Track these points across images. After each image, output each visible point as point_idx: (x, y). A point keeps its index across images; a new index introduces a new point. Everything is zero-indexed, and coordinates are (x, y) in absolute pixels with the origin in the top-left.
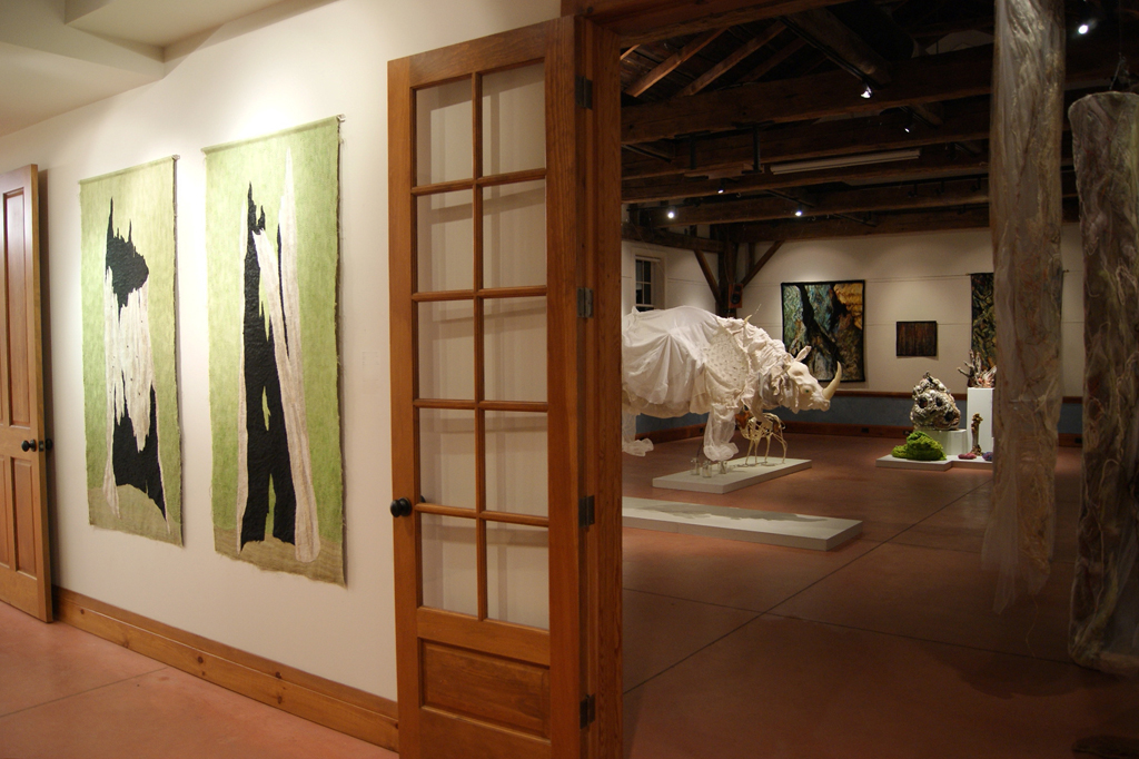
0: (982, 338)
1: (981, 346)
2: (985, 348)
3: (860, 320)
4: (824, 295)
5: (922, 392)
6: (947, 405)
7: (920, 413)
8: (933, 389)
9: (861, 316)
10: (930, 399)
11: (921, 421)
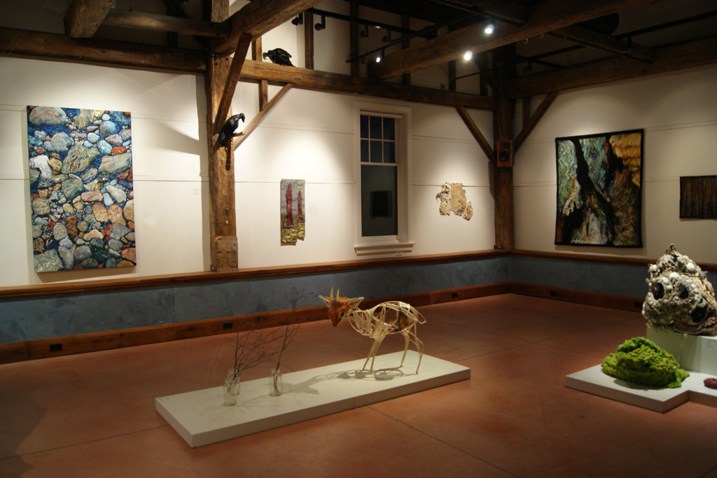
3: (638, 176)
4: (599, 149)
5: (658, 275)
6: (696, 295)
7: (655, 307)
8: (676, 271)
9: (639, 172)
10: (670, 287)
11: (654, 318)
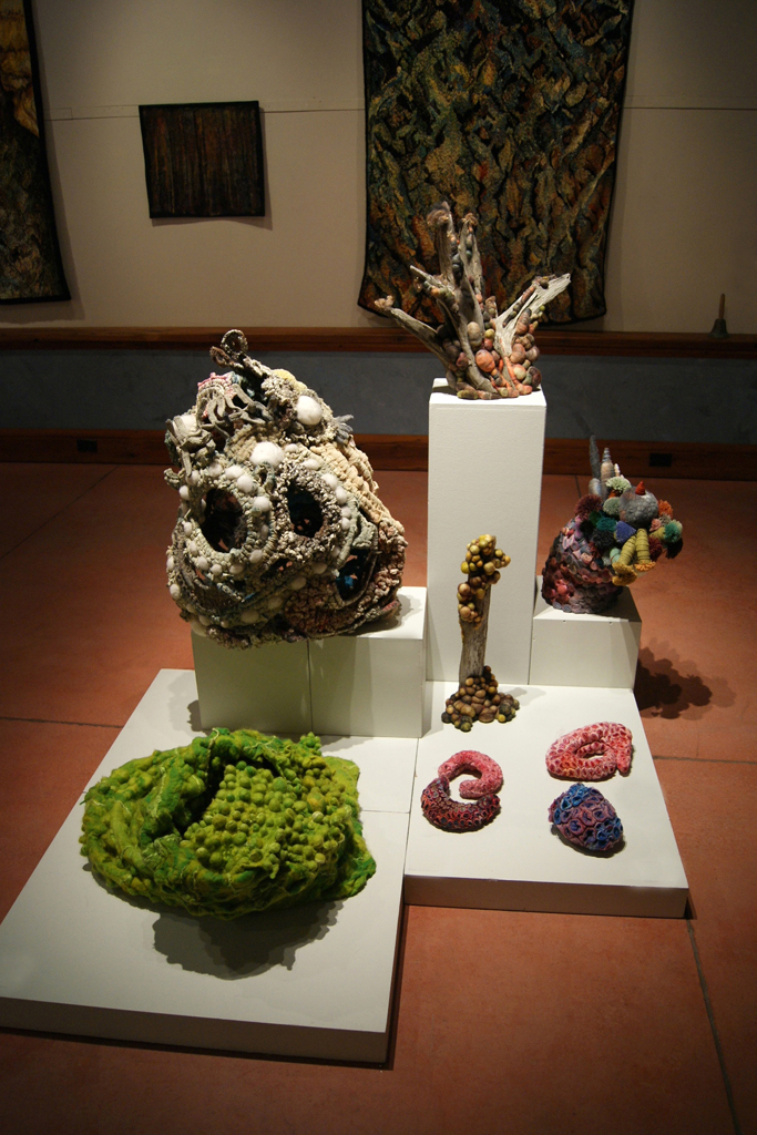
0: (397, 156)
1: (393, 182)
2: (405, 189)
3: (29, 103)
5: (211, 459)
6: (344, 512)
7: (218, 576)
8: (268, 433)
9: (32, 89)
10: (262, 502)
11: (221, 613)
